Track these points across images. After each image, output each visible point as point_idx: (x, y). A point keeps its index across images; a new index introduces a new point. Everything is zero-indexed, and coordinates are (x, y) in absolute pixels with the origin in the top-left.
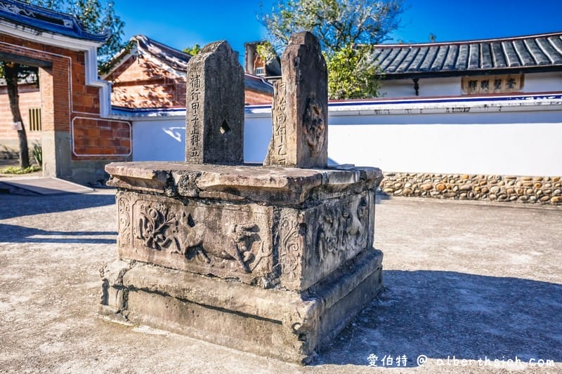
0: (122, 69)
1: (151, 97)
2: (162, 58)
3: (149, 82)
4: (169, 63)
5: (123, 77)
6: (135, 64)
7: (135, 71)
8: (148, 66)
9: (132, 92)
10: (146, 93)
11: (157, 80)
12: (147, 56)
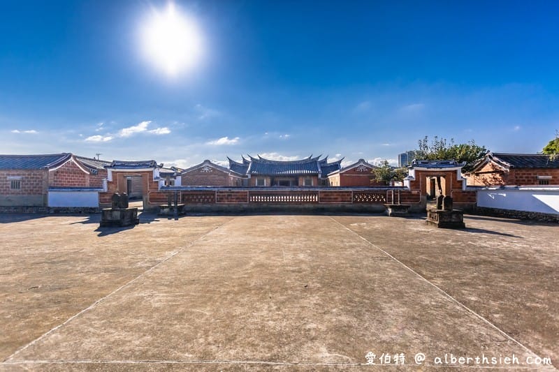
0: (482, 167)
1: (494, 178)
2: (498, 162)
3: (493, 172)
4: (501, 164)
5: (483, 170)
6: (488, 165)
7: (488, 168)
8: (493, 165)
9: (486, 176)
10: (492, 177)
11: (496, 171)
12: (492, 161)
